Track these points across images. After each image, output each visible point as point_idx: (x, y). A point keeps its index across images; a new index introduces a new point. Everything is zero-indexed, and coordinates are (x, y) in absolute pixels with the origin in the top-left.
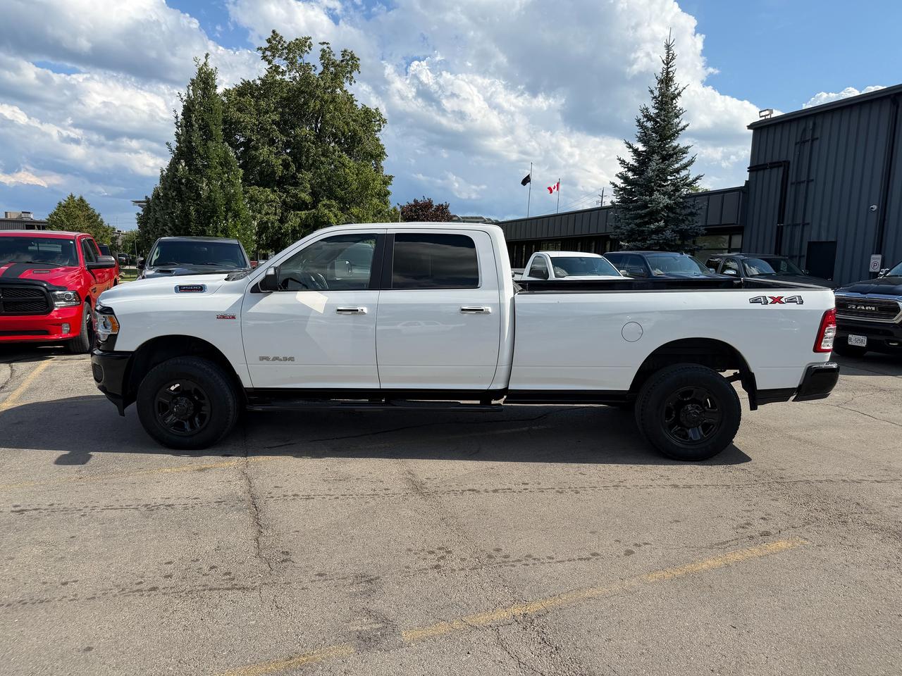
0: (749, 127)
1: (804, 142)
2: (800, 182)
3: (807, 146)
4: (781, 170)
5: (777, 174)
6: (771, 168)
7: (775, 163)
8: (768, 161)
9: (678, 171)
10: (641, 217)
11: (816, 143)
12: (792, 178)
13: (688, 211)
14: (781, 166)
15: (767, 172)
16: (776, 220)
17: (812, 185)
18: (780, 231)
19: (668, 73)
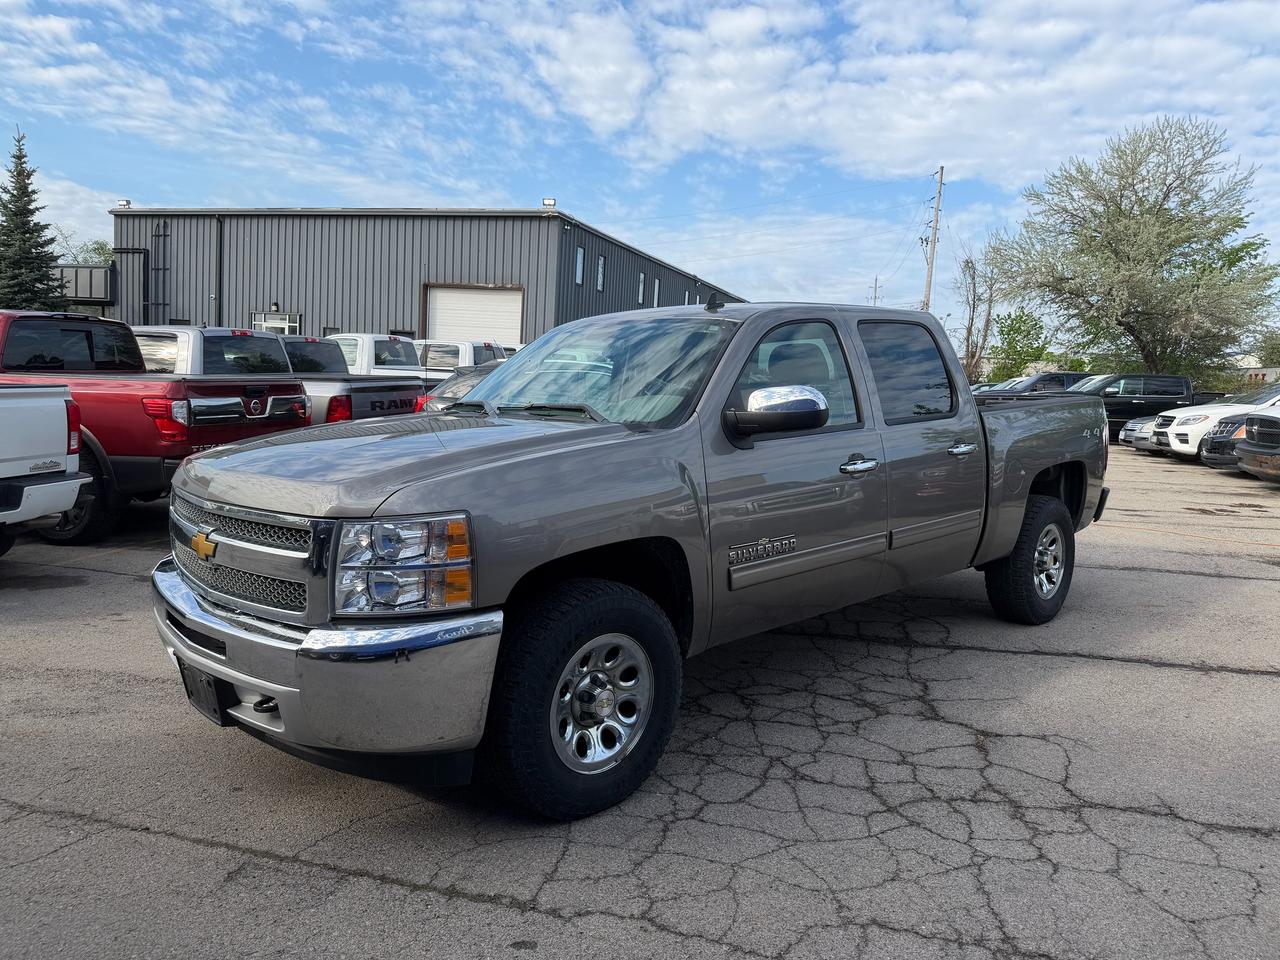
0: (110, 212)
1: (159, 236)
2: (158, 269)
3: (161, 239)
4: (142, 256)
5: (139, 259)
6: (134, 253)
7: (136, 249)
8: (130, 246)
9: (42, 246)
10: (9, 286)
11: (168, 239)
12: (152, 265)
13: (56, 284)
14: (141, 252)
15: (130, 255)
16: (142, 299)
17: (168, 272)
18: (146, 308)
19: (20, 150)
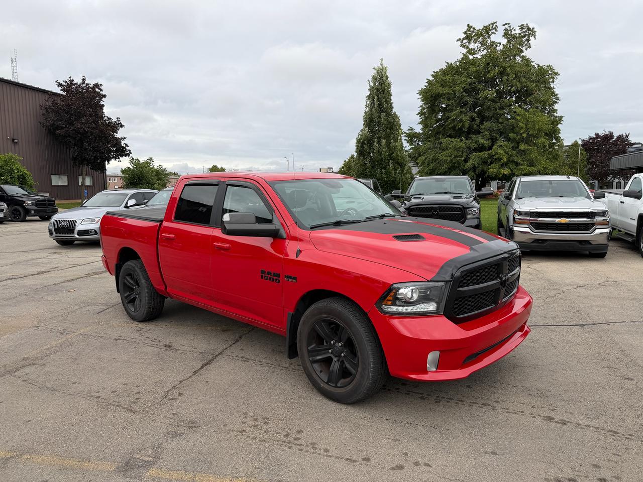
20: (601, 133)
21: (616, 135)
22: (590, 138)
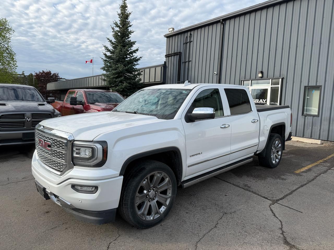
0: (164, 36)
1: (187, 43)
4: (178, 56)
6: (174, 55)
7: (176, 53)
8: (173, 52)
11: (192, 43)
12: (183, 60)
14: (178, 54)
16: (177, 80)
17: (190, 63)
20: (45, 71)
21: (52, 73)
22: (40, 73)
